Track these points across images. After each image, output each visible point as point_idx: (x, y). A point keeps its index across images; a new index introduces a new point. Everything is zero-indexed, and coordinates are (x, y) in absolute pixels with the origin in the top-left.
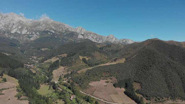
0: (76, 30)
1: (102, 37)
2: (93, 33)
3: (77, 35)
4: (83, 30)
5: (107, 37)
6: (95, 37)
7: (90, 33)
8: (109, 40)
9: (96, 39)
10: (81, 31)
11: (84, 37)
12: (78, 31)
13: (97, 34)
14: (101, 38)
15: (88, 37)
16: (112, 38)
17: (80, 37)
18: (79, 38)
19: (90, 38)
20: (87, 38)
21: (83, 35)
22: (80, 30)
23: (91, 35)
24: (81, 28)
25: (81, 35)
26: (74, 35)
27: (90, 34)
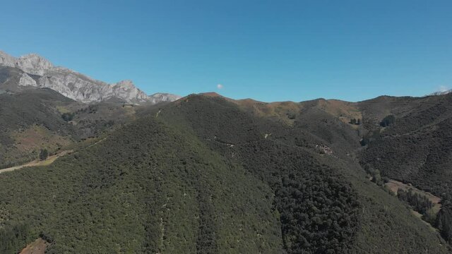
0: (21, 63)
1: (100, 84)
2: (74, 74)
3: (15, 78)
4: (42, 64)
5: (115, 87)
6: (79, 86)
7: (65, 74)
8: (121, 95)
9: (82, 91)
10: (36, 66)
11: (38, 83)
12: (26, 66)
13: (88, 77)
14: (96, 87)
15: (51, 82)
16: (129, 91)
17: (26, 81)
18: (22, 86)
19: (59, 86)
20: (47, 86)
21: (36, 77)
22: (35, 62)
23: (68, 78)
24: (36, 58)
25: (30, 78)
26: (9, 76)
27: (65, 76)
